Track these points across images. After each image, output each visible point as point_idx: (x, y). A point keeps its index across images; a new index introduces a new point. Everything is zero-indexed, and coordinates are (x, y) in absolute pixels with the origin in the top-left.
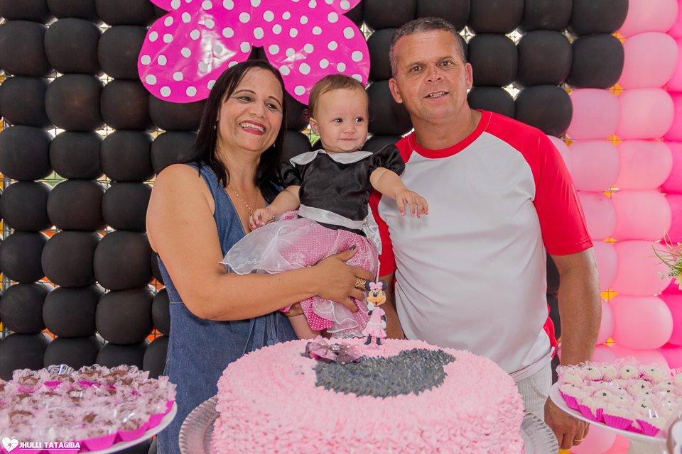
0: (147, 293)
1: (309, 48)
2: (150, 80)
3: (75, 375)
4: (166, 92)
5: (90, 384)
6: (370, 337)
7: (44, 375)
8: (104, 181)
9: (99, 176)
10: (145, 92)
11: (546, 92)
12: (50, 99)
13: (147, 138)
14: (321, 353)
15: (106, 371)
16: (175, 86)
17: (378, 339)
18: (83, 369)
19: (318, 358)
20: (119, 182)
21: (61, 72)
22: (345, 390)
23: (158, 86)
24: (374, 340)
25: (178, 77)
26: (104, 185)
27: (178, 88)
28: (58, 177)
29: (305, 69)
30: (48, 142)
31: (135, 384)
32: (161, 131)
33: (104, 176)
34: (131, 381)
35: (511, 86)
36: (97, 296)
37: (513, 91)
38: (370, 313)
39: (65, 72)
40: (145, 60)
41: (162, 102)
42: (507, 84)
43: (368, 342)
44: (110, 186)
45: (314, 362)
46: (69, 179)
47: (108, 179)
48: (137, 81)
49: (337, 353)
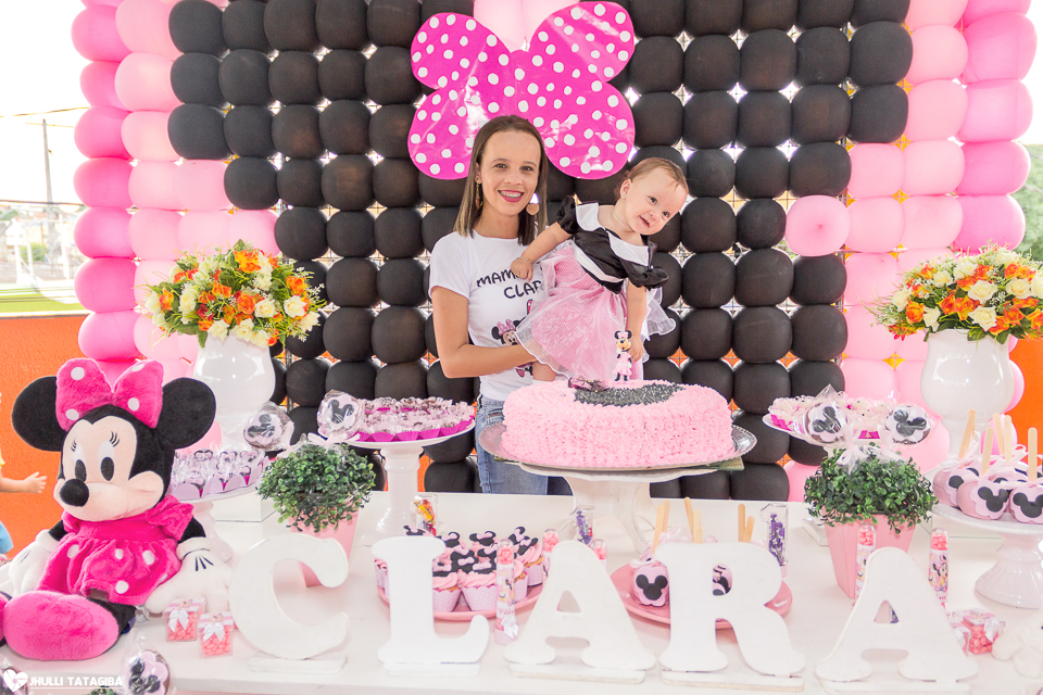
0: (421, 368)
1: (573, 119)
2: (420, 158)
3: (398, 404)
4: (435, 169)
5: (410, 410)
6: (619, 375)
7: (377, 403)
8: (377, 259)
9: (372, 253)
10: (415, 170)
11: (822, 149)
12: (326, 181)
13: (417, 215)
14: (579, 384)
15: (419, 401)
16: (443, 163)
17: (625, 377)
18: (402, 400)
19: (577, 387)
20: (391, 258)
21: (335, 153)
22: (595, 403)
23: (428, 165)
24: (622, 378)
25: (447, 154)
26: (377, 263)
27: (447, 165)
28: (334, 255)
29: (570, 140)
30: (324, 224)
31: (444, 408)
32: (430, 208)
33: (377, 252)
34: (440, 407)
35: (787, 143)
36: (374, 370)
37: (788, 149)
38: (619, 356)
39: (339, 154)
40: (415, 139)
41: (432, 180)
42: (781, 142)
43: (618, 379)
44: (383, 263)
45: (574, 390)
46: (346, 257)
47: (381, 256)
48: (406, 159)
49: (591, 384)
